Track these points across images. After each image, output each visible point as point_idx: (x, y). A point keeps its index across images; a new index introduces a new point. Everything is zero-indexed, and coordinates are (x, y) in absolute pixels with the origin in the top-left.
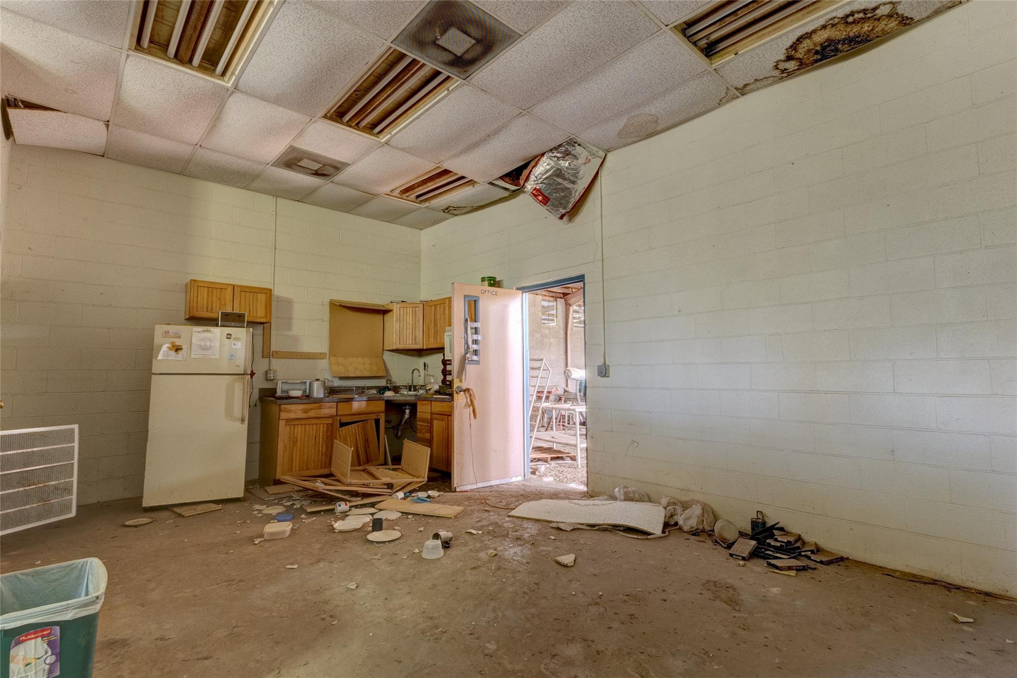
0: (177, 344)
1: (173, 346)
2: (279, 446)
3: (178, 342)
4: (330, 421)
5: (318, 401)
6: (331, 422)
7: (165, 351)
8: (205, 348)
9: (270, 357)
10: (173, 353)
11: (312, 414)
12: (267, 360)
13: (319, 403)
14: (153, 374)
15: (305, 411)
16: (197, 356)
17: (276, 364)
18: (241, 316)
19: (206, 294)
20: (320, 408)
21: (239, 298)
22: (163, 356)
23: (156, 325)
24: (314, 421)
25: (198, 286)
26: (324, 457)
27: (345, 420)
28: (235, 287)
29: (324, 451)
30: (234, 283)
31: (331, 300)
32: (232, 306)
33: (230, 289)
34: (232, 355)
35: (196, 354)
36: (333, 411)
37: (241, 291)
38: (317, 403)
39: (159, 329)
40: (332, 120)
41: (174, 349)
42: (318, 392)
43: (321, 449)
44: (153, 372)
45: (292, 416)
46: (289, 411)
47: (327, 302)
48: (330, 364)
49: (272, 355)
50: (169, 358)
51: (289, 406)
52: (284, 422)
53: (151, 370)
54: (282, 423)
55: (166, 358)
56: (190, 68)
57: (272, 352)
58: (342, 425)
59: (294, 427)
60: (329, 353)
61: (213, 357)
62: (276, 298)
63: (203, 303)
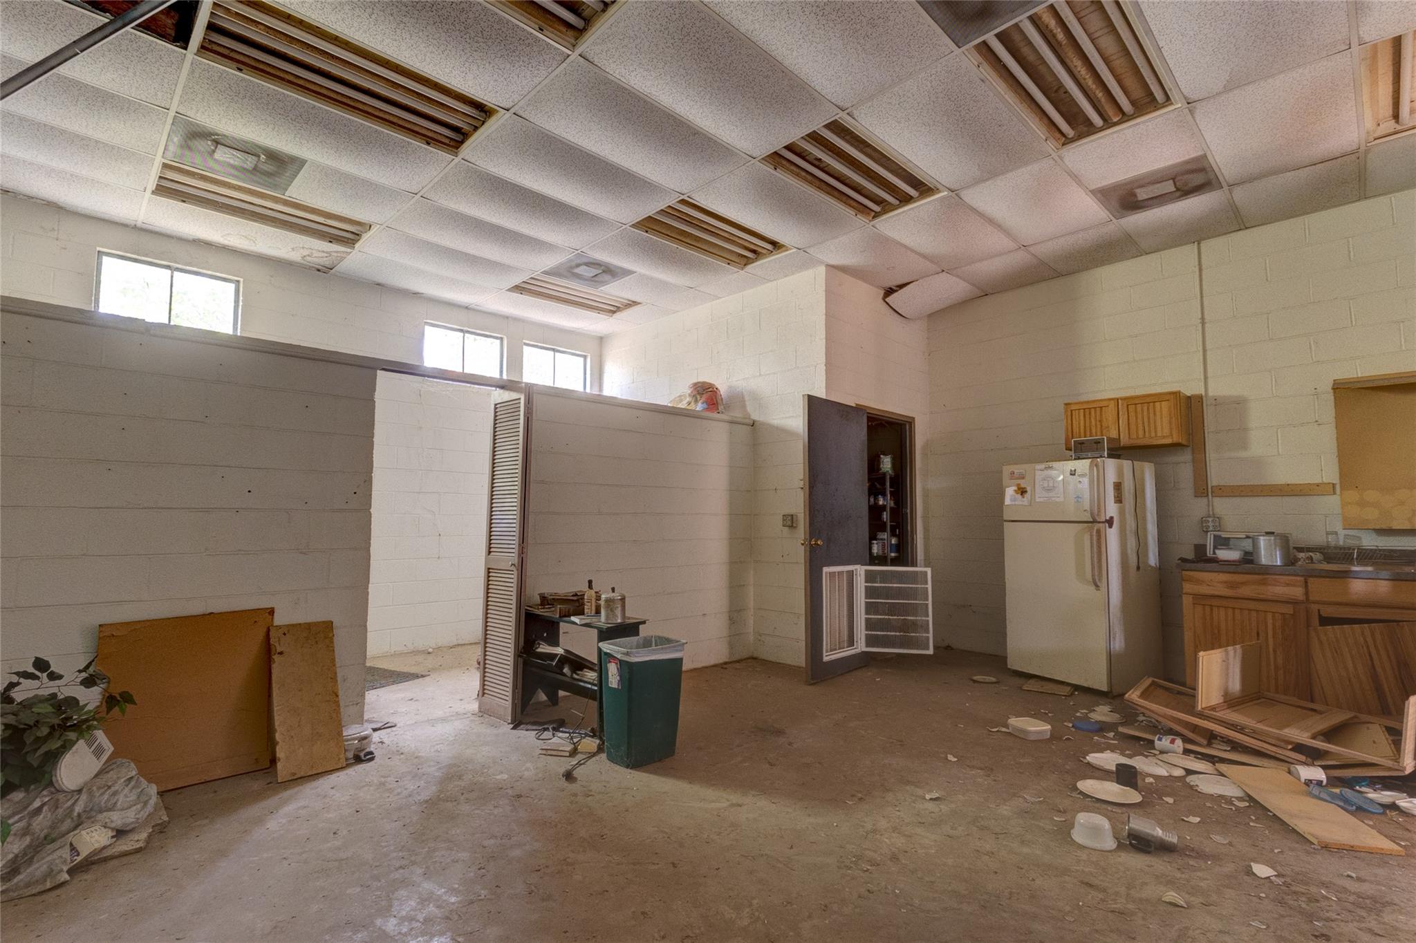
0: (1023, 486)
1: (1019, 489)
2: (1186, 638)
3: (1023, 484)
4: (1288, 610)
5: (1267, 571)
6: (1292, 613)
7: (1012, 496)
8: (1049, 490)
9: (1207, 495)
10: (1019, 496)
11: (1246, 591)
12: (1205, 500)
13: (1263, 574)
14: (1006, 521)
15: (1232, 585)
16: (1041, 500)
17: (1222, 506)
18: (1099, 442)
19: (1082, 418)
20: (1263, 583)
21: (1126, 416)
22: (1011, 500)
23: (1004, 467)
24: (1252, 605)
25: (1072, 411)
26: (1281, 672)
27: (1329, 611)
28: (1120, 401)
29: (1280, 661)
30: (1117, 396)
31: (1334, 380)
32: (1117, 429)
33: (1112, 404)
34: (1078, 497)
35: (1040, 496)
36: (1297, 592)
37: (1128, 405)
38: (1259, 574)
39: (1007, 470)
40: (1085, 137)
41: (1020, 492)
42: (1269, 555)
43: (1272, 657)
44: (1005, 518)
45: (1205, 590)
46: (1199, 582)
47: (1327, 386)
48: (1344, 504)
49: (1212, 492)
50: (1017, 503)
51: (1196, 573)
52: (1191, 599)
53: (1002, 517)
54: (1187, 601)
55: (1013, 503)
56: (915, 202)
57: (1212, 487)
58: (1325, 621)
59: (1212, 610)
60: (1341, 483)
61: (1058, 500)
62: (1214, 402)
63: (1080, 430)
